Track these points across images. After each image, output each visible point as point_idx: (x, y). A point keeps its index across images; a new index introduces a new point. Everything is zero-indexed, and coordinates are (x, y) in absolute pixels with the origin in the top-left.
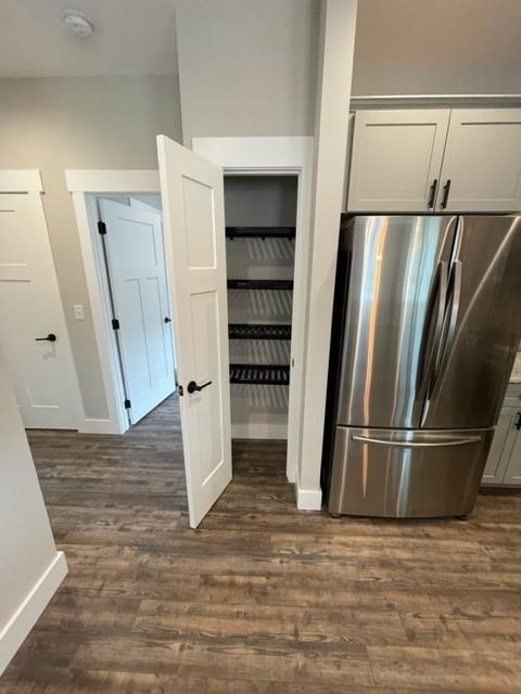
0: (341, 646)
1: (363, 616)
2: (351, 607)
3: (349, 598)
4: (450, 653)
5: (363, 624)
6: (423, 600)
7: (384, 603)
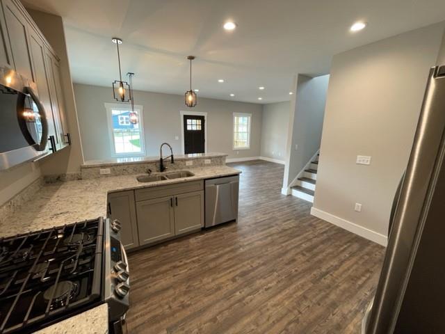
0: (319, 280)
1: (323, 293)
2: (328, 294)
3: (333, 296)
4: (291, 299)
5: (320, 291)
6: (312, 317)
7: (322, 304)
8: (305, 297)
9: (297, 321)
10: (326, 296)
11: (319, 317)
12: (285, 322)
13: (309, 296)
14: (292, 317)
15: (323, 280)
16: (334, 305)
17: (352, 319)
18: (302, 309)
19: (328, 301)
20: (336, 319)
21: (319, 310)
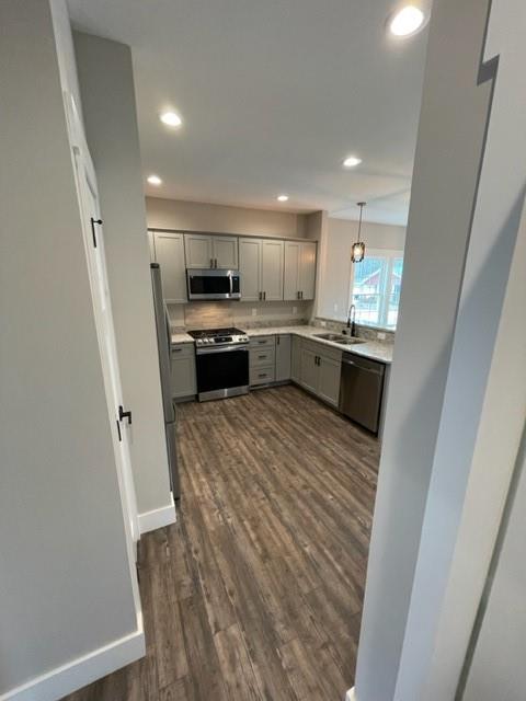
8: (240, 462)
9: (222, 450)
10: (236, 478)
11: (219, 464)
12: (223, 444)
13: (240, 465)
14: (225, 449)
15: (257, 486)
16: (226, 479)
17: (210, 485)
18: (228, 457)
19: (231, 477)
20: (214, 474)
21: (225, 467)
